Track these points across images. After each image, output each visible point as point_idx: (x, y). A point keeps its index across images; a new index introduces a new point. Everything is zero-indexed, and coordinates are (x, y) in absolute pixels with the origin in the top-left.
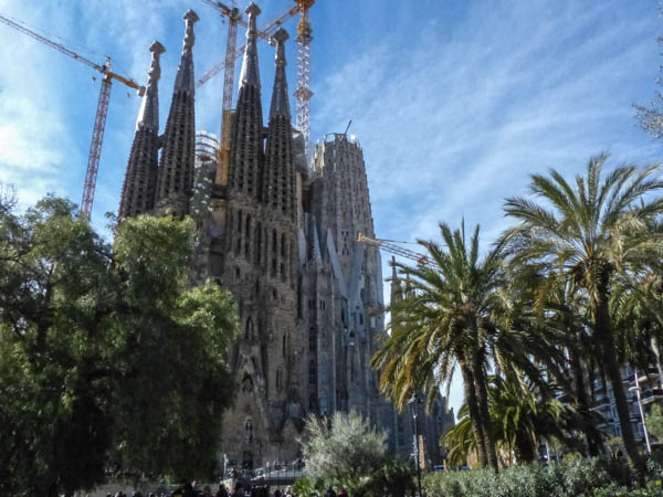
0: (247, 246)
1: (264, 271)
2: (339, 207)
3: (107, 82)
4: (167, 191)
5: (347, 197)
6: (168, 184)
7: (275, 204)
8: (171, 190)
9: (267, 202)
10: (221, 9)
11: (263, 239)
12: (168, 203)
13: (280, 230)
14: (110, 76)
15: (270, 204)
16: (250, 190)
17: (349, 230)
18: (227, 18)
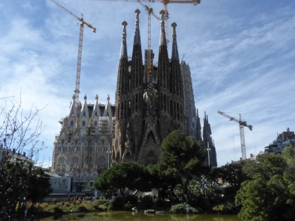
0: (168, 108)
1: (175, 118)
2: (184, 90)
3: (82, 25)
4: (137, 85)
5: (187, 87)
6: (137, 82)
7: (178, 94)
8: (138, 85)
9: (174, 92)
10: (146, 8)
11: (173, 106)
12: (138, 90)
13: (180, 104)
14: (84, 23)
15: (175, 94)
16: (168, 87)
17: (188, 100)
18: (147, 12)
